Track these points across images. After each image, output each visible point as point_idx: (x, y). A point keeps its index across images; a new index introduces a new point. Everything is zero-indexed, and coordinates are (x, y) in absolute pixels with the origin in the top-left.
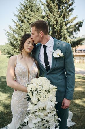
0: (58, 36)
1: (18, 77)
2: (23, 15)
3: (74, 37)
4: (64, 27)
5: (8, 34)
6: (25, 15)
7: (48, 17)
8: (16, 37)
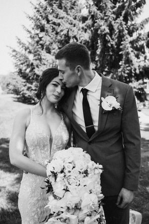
0: (113, 57)
1: (30, 149)
2: (44, 15)
3: (147, 58)
4: (127, 38)
5: (14, 53)
6: (47, 15)
7: (93, 20)
8: (30, 61)
